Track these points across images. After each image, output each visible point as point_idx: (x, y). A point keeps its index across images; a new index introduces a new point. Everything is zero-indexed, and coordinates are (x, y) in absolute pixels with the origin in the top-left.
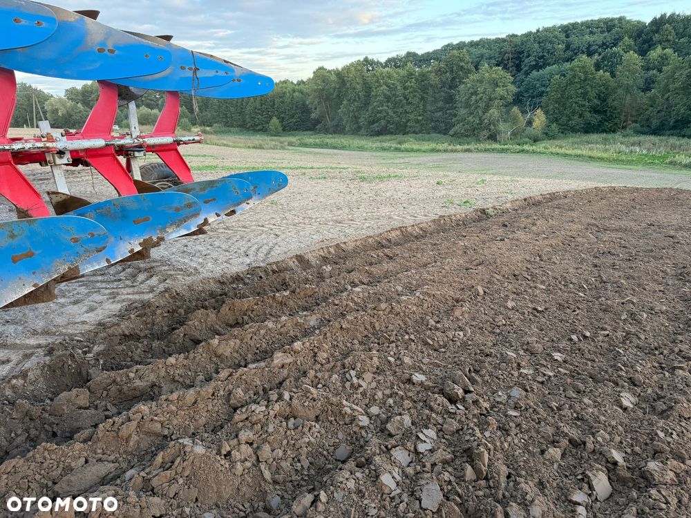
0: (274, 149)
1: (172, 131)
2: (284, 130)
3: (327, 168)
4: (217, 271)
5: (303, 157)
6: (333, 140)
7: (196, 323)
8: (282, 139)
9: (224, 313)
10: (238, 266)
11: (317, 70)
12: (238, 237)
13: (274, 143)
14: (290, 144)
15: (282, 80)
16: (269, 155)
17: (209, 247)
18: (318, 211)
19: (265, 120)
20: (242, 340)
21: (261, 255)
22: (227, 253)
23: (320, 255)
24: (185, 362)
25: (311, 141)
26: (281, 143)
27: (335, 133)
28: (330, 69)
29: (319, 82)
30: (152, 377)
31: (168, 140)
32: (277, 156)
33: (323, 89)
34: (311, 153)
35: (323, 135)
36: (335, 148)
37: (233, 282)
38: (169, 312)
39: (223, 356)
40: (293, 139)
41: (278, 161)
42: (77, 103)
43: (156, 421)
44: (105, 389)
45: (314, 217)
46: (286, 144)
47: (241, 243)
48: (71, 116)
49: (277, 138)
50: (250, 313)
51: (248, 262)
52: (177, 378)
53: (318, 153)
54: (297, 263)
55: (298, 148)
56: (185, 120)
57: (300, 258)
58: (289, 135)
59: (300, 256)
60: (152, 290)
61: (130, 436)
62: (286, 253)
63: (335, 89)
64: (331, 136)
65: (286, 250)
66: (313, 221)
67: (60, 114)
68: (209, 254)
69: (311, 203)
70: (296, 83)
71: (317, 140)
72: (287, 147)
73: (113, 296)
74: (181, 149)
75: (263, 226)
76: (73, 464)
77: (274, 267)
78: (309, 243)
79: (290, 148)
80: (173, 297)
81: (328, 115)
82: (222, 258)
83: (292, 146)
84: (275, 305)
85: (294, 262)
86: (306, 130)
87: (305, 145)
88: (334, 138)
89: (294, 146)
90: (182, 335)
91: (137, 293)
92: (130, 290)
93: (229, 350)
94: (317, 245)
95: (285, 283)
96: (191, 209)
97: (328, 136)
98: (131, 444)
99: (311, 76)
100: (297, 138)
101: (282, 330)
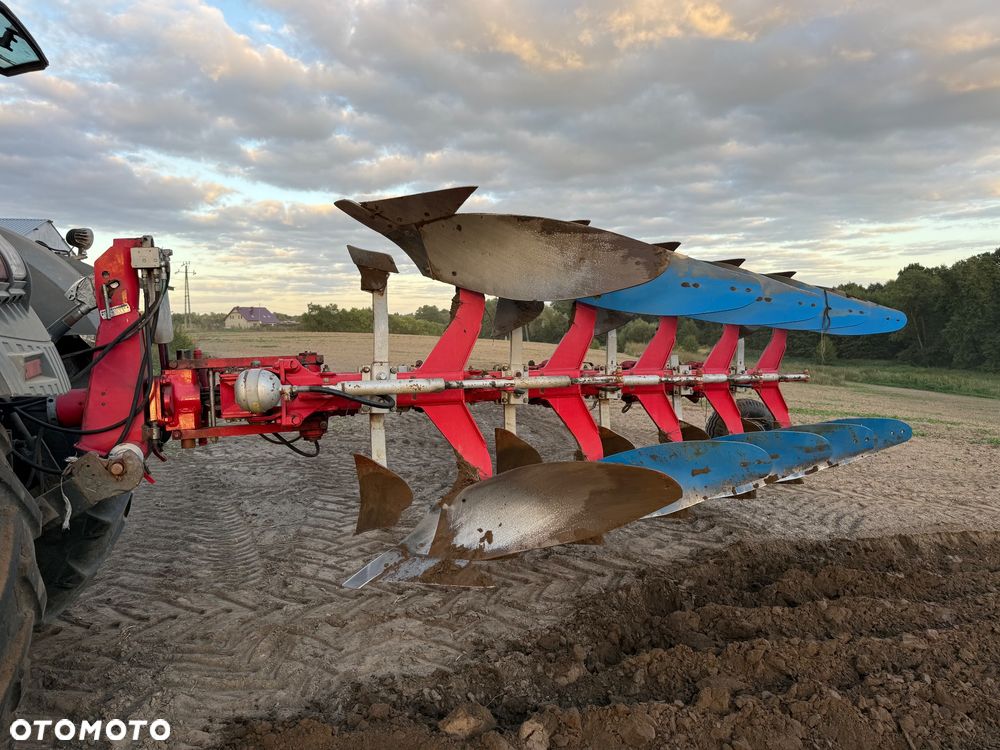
0: (821, 383)
1: (775, 367)
2: (839, 356)
3: (921, 420)
4: (792, 534)
5: (871, 399)
6: (927, 376)
7: (790, 583)
8: (836, 369)
9: (822, 579)
10: (815, 533)
11: (906, 270)
12: (806, 499)
13: (823, 375)
14: (849, 378)
15: (845, 284)
16: (814, 391)
17: (770, 506)
18: (920, 481)
19: (811, 340)
20: (854, 611)
21: (845, 527)
22: (796, 517)
23: (935, 543)
24: (792, 616)
25: (887, 374)
26: (834, 375)
27: (931, 364)
28: (930, 267)
29: (910, 287)
30: (759, 621)
31: (772, 376)
32: (829, 394)
33: (916, 298)
34: (884, 394)
35: (908, 367)
36: (931, 388)
37: (813, 553)
38: (748, 566)
39: (832, 623)
40: (855, 371)
41: (833, 403)
42: (563, 313)
43: (782, 657)
44: (712, 620)
45: (916, 490)
46: (843, 377)
47: (811, 508)
48: (554, 327)
49: (828, 367)
50: (853, 587)
51: (828, 532)
52: (784, 630)
53: (897, 395)
54: (899, 546)
55: (862, 385)
56: (691, 338)
57: (905, 540)
58: (848, 364)
59: (905, 537)
60: (719, 540)
61: (758, 663)
62: (881, 530)
63: (937, 298)
64: (923, 369)
65: (882, 527)
66: (915, 495)
67: (543, 325)
68: (774, 514)
69: (906, 470)
70: (866, 288)
71: (897, 375)
72: (842, 382)
73: (678, 538)
74: (782, 386)
75: (838, 491)
76: (710, 670)
77: (868, 544)
78: (915, 522)
79: (848, 383)
80: (745, 553)
81: (921, 337)
82: (791, 521)
83: (851, 380)
84: (885, 585)
85: (895, 544)
86: (879, 358)
87: (876, 381)
88: (930, 373)
89: (856, 381)
90: (775, 592)
91: (702, 540)
92: (695, 536)
93: (841, 618)
94: (928, 528)
95: (892, 565)
96: (822, 453)
97: (917, 370)
98: (759, 671)
99: (895, 277)
100: (862, 369)
101: (904, 613)
